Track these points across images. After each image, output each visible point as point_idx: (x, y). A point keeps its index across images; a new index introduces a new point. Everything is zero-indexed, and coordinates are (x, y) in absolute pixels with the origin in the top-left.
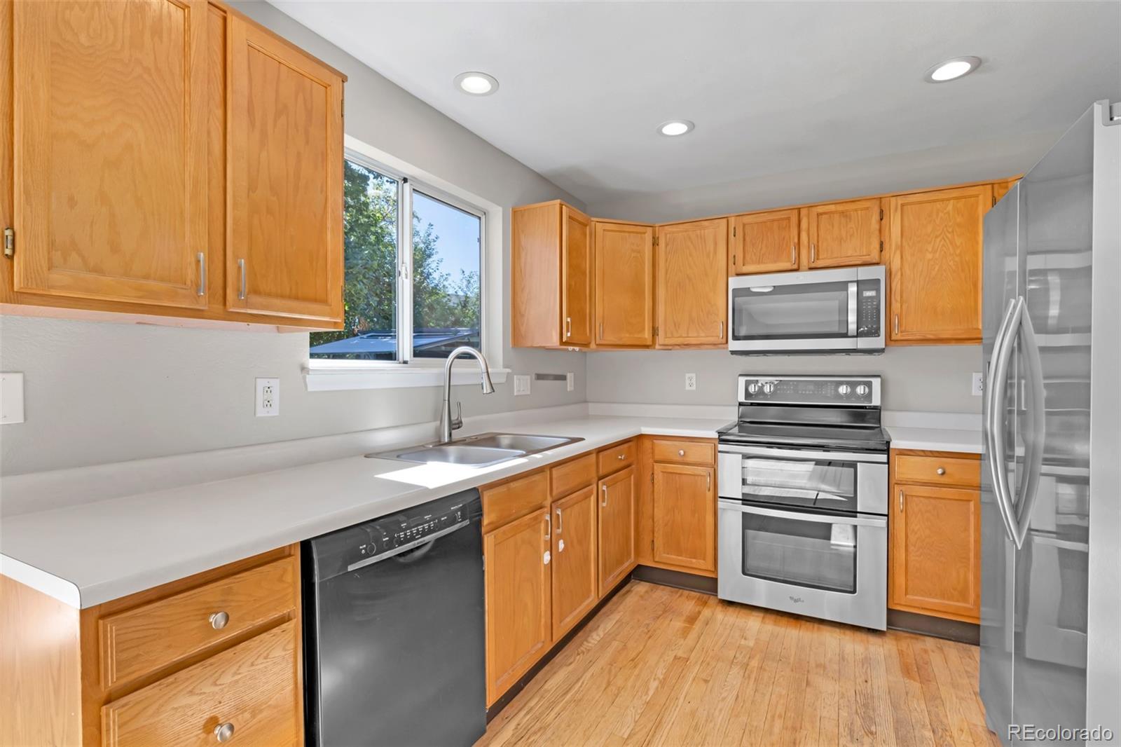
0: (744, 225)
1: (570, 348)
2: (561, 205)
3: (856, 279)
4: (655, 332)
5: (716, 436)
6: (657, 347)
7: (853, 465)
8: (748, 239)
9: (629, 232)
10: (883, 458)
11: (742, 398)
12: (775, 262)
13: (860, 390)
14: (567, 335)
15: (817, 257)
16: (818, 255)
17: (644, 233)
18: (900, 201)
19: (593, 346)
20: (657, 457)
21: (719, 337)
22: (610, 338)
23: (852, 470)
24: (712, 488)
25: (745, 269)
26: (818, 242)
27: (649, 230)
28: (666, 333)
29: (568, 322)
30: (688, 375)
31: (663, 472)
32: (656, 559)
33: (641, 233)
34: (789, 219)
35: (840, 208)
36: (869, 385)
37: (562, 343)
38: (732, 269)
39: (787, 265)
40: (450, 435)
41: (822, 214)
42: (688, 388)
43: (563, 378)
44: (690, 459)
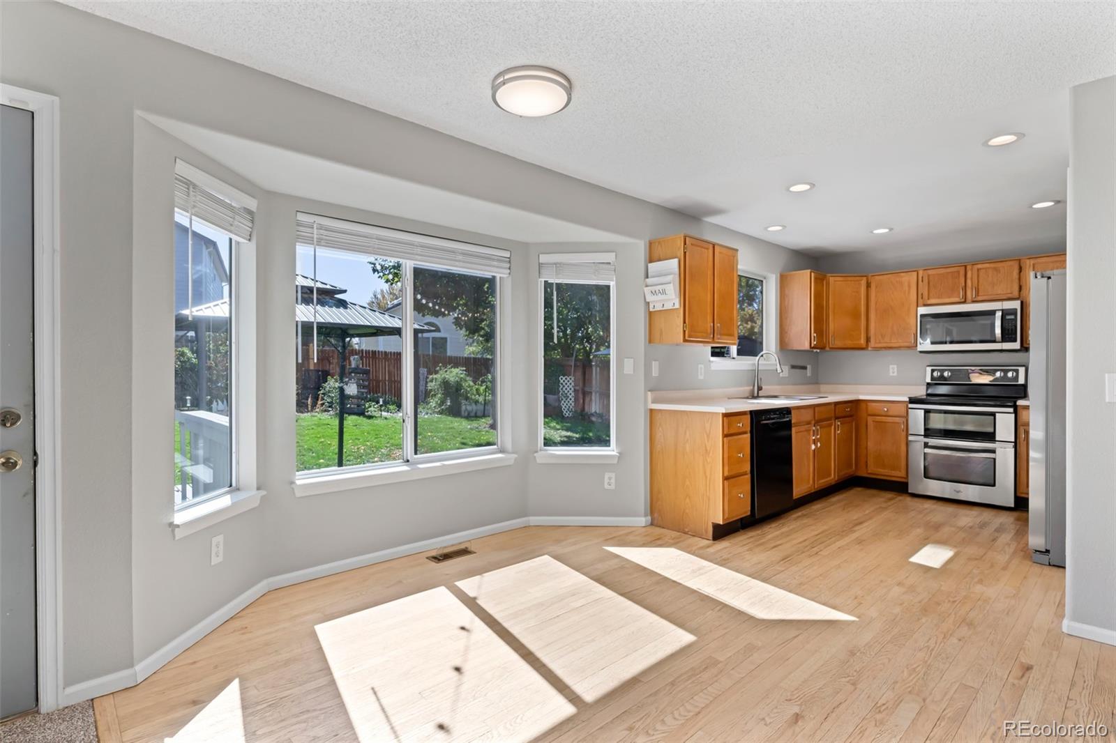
0: (929, 276)
1: (815, 350)
2: (811, 273)
3: (1001, 308)
4: (868, 340)
5: (908, 400)
6: (869, 349)
7: (993, 414)
8: (931, 284)
9: (851, 281)
10: (1011, 410)
11: (928, 380)
12: (949, 297)
13: (1010, 374)
14: (814, 343)
15: (977, 294)
16: (978, 293)
17: (861, 280)
18: (1032, 262)
19: (827, 349)
20: (870, 413)
21: (911, 342)
22: (839, 344)
23: (993, 417)
24: (905, 430)
25: (929, 302)
26: (978, 285)
27: (865, 278)
28: (876, 340)
29: (814, 337)
30: (891, 366)
31: (873, 421)
32: (869, 472)
33: (857, 281)
34: (958, 272)
35: (992, 265)
36: (1017, 371)
37: (811, 347)
38: (920, 301)
39: (957, 300)
40: (758, 393)
41: (980, 269)
42: (891, 374)
43: (804, 368)
44: (890, 413)
